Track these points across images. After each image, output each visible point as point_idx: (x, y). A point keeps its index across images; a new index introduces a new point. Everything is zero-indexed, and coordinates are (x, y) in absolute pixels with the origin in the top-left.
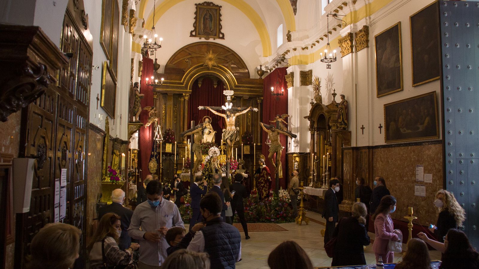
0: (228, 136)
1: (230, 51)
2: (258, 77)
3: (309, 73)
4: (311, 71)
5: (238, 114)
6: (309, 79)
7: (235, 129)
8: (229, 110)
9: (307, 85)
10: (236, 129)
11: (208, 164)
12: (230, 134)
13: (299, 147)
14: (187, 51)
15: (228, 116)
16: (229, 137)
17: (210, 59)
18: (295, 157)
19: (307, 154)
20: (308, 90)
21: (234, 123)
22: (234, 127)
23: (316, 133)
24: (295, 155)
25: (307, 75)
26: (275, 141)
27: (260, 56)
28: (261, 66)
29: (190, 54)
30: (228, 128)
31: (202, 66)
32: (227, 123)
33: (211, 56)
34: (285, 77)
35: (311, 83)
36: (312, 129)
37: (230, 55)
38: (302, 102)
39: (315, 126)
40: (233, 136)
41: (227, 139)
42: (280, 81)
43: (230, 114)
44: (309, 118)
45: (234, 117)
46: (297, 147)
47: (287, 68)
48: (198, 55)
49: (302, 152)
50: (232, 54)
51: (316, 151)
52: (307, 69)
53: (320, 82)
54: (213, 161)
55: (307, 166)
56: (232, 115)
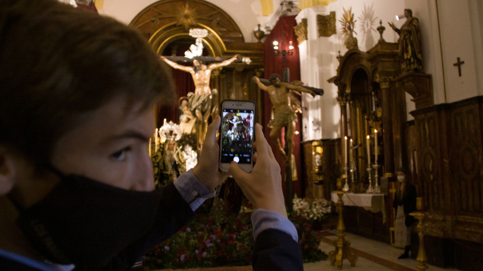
0: (197, 104)
1: (216, 8)
2: (256, 41)
3: (332, 16)
4: (333, 14)
5: (214, 66)
6: (331, 25)
7: (210, 92)
8: (197, 58)
9: (328, 35)
10: (212, 92)
11: (159, 154)
12: (201, 101)
13: (321, 132)
14: (157, 10)
15: (196, 70)
16: (199, 105)
17: (187, 17)
18: (315, 146)
19: (334, 141)
20: (331, 44)
21: (207, 81)
22: (207, 89)
23: (348, 105)
24: (315, 144)
25: (327, 20)
26: (281, 104)
27: (258, 16)
28: (259, 26)
29: (160, 14)
30: (198, 90)
31: (174, 26)
32: (196, 83)
33: (187, 12)
34: (294, 29)
35: (334, 32)
36: (342, 98)
37: (215, 14)
38: (323, 61)
39: (348, 91)
40: (206, 103)
41: (195, 109)
42: (287, 35)
43: (198, 64)
44: (336, 80)
45: (208, 72)
46: (318, 131)
47: (297, 15)
48: (171, 15)
49: (326, 137)
50: (219, 13)
51: (349, 134)
52: (327, 12)
53: (353, 15)
54: (169, 149)
55: (334, 160)
56: (204, 67)
